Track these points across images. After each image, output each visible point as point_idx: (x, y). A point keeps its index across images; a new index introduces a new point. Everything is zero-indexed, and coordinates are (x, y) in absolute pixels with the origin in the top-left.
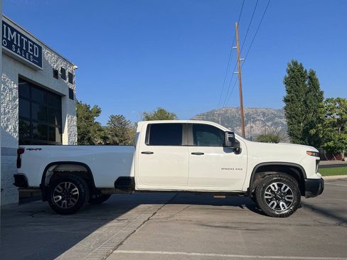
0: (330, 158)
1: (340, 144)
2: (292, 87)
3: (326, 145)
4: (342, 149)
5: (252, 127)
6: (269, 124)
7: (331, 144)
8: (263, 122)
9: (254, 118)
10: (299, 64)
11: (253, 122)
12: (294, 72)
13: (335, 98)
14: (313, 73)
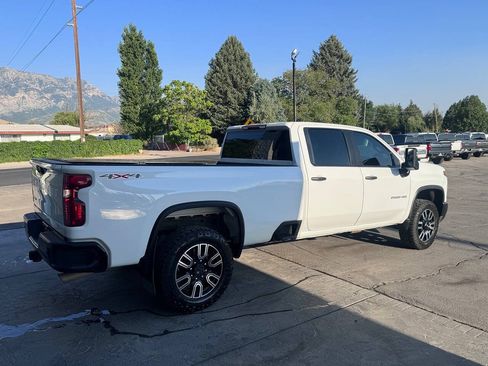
0: (173, 147)
1: (187, 134)
2: (129, 59)
3: (171, 133)
4: (187, 138)
5: (23, 97)
6: (48, 96)
7: (177, 133)
8: (40, 93)
9: (26, 86)
10: (138, 32)
11: (26, 91)
12: (131, 39)
13: (182, 81)
14: (151, 45)
